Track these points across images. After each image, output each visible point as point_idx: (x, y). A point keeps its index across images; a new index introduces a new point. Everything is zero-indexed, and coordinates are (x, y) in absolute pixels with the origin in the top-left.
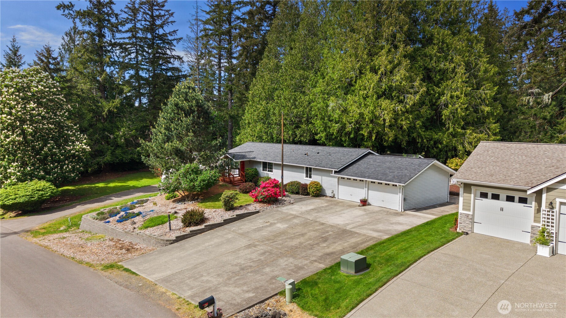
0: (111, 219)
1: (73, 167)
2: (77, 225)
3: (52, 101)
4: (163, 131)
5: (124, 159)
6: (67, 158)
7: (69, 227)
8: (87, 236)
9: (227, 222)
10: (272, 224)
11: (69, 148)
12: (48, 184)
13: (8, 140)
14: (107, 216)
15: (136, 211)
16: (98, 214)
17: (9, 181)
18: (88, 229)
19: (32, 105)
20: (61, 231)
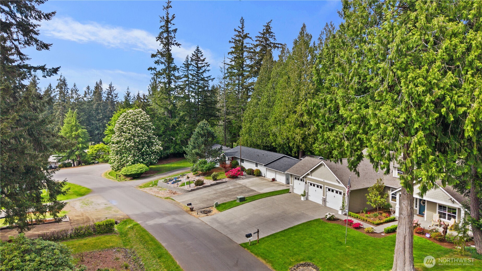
0: (169, 182)
1: (155, 157)
2: (156, 184)
3: (146, 126)
4: (192, 144)
5: (180, 151)
6: (152, 153)
7: (153, 185)
8: (160, 189)
9: (212, 185)
10: (228, 187)
11: (153, 148)
12: (144, 165)
13: (129, 145)
14: (168, 181)
15: (179, 179)
16: (165, 180)
17: (128, 164)
18: (160, 186)
19: (138, 129)
20: (150, 187)
